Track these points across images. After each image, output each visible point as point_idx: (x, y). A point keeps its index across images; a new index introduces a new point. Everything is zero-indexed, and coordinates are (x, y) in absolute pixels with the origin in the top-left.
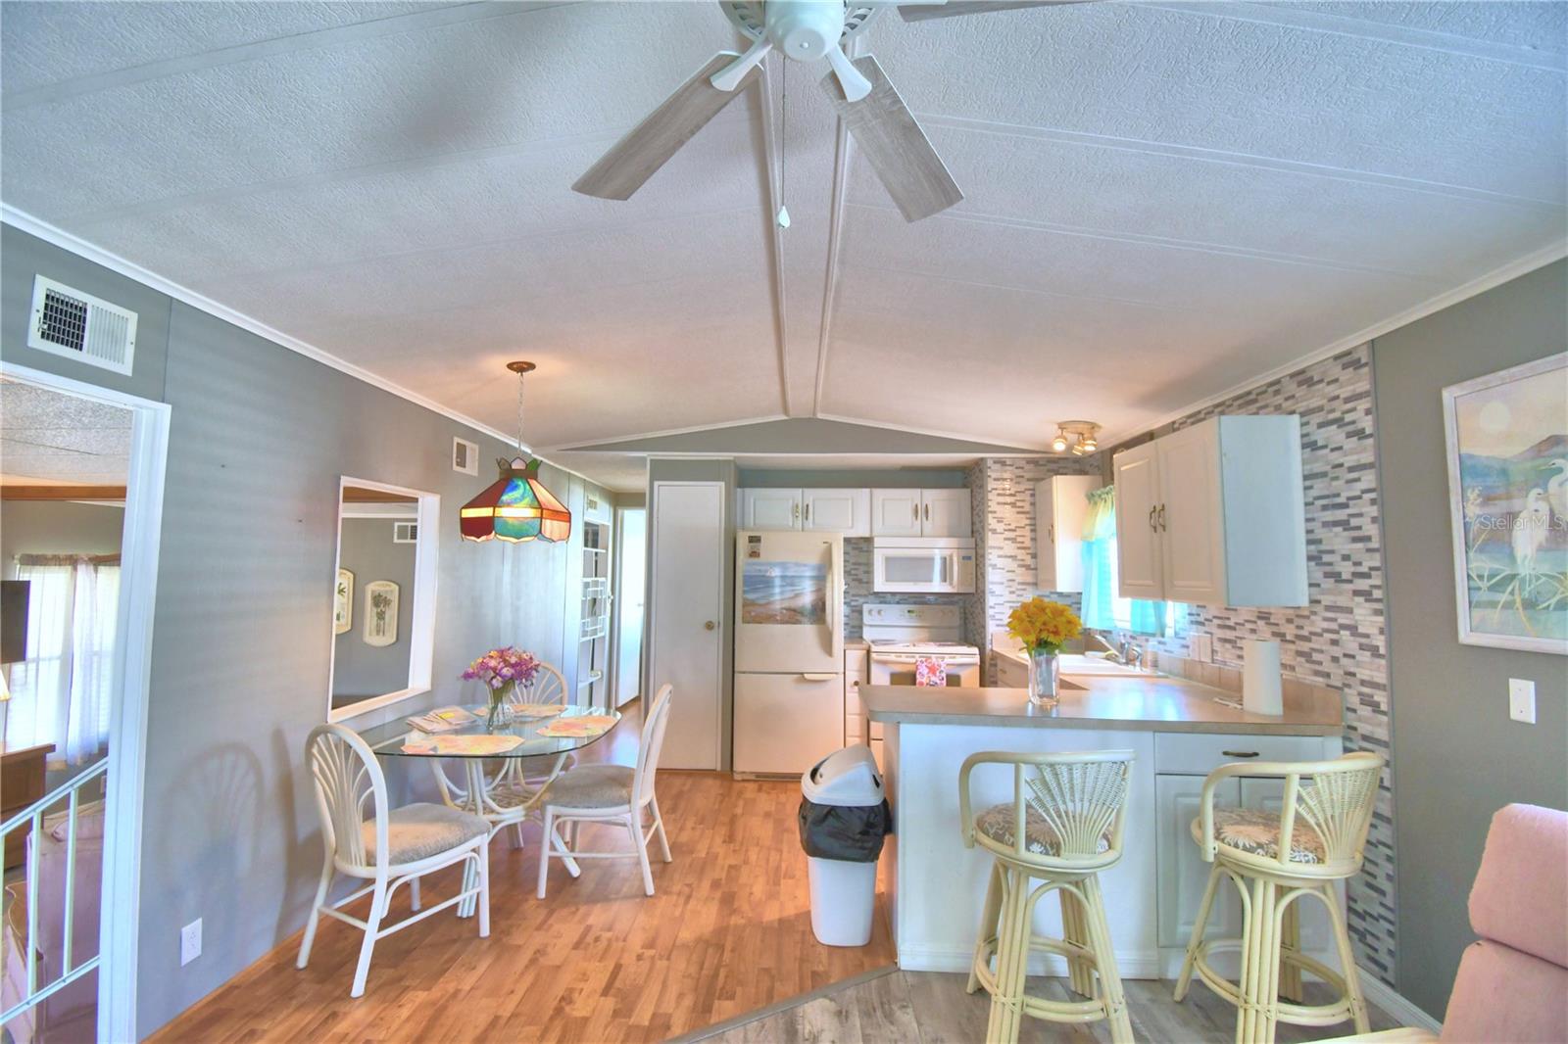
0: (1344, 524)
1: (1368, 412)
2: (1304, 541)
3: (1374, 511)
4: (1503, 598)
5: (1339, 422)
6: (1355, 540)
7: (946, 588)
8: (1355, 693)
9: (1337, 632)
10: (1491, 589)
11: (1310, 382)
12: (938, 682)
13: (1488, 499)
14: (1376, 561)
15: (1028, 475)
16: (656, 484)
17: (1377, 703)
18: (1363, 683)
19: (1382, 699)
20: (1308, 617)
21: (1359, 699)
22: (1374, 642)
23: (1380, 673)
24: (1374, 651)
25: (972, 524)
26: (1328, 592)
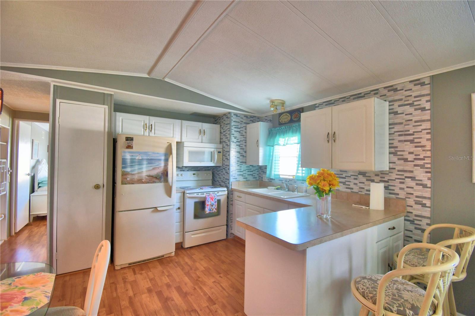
0: (412, 141)
1: (427, 101)
2: (388, 147)
3: (429, 136)
5: (411, 105)
6: (416, 147)
7: (212, 164)
8: (413, 200)
9: (404, 179)
11: (396, 90)
12: (214, 203)
14: (429, 154)
15: (244, 121)
16: (58, 101)
17: (425, 204)
18: (417, 197)
19: (428, 203)
20: (388, 174)
21: (414, 202)
22: (425, 183)
23: (427, 193)
24: (425, 186)
25: (220, 139)
26: (400, 165)
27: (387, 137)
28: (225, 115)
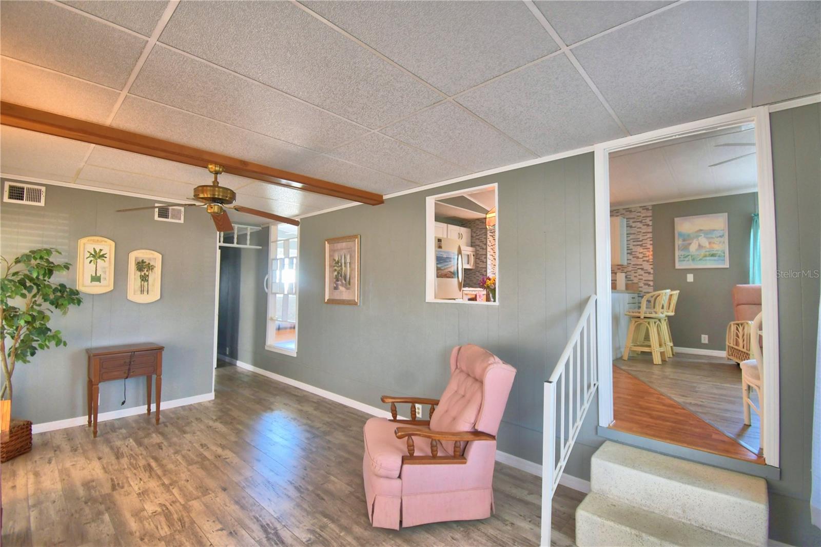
0: (641, 245)
1: (650, 220)
2: (626, 249)
3: (651, 242)
4: (687, 259)
5: (641, 222)
6: (644, 249)
7: (470, 266)
8: (642, 283)
9: (636, 270)
10: (684, 258)
11: (631, 211)
13: (684, 240)
14: (651, 253)
17: (650, 285)
18: (645, 281)
19: (651, 283)
20: (626, 268)
21: (643, 285)
22: (649, 271)
23: (651, 277)
24: (649, 273)
25: (472, 242)
26: (634, 261)
27: (625, 242)
28: (478, 219)
